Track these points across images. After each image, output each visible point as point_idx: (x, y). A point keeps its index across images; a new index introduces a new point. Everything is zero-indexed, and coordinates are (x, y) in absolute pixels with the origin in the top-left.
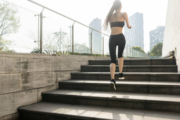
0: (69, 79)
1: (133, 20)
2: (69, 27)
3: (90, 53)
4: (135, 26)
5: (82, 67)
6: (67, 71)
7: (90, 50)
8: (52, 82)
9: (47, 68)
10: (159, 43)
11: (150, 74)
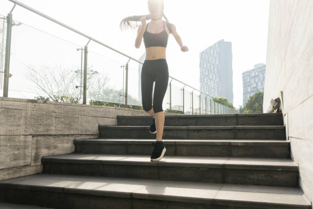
0: (69, 152)
1: (215, 53)
2: (78, 50)
3: (124, 104)
4: (217, 63)
5: (101, 128)
6: (64, 135)
7: (125, 98)
8: (24, 159)
9: (11, 128)
10: (258, 92)
11: (230, 143)
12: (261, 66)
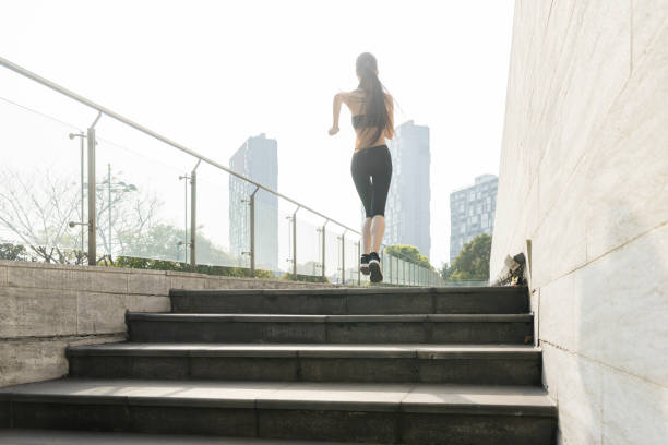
0: (55, 376)
5: (133, 319)
10: (480, 235)
11: (416, 352)
12: (489, 179)
